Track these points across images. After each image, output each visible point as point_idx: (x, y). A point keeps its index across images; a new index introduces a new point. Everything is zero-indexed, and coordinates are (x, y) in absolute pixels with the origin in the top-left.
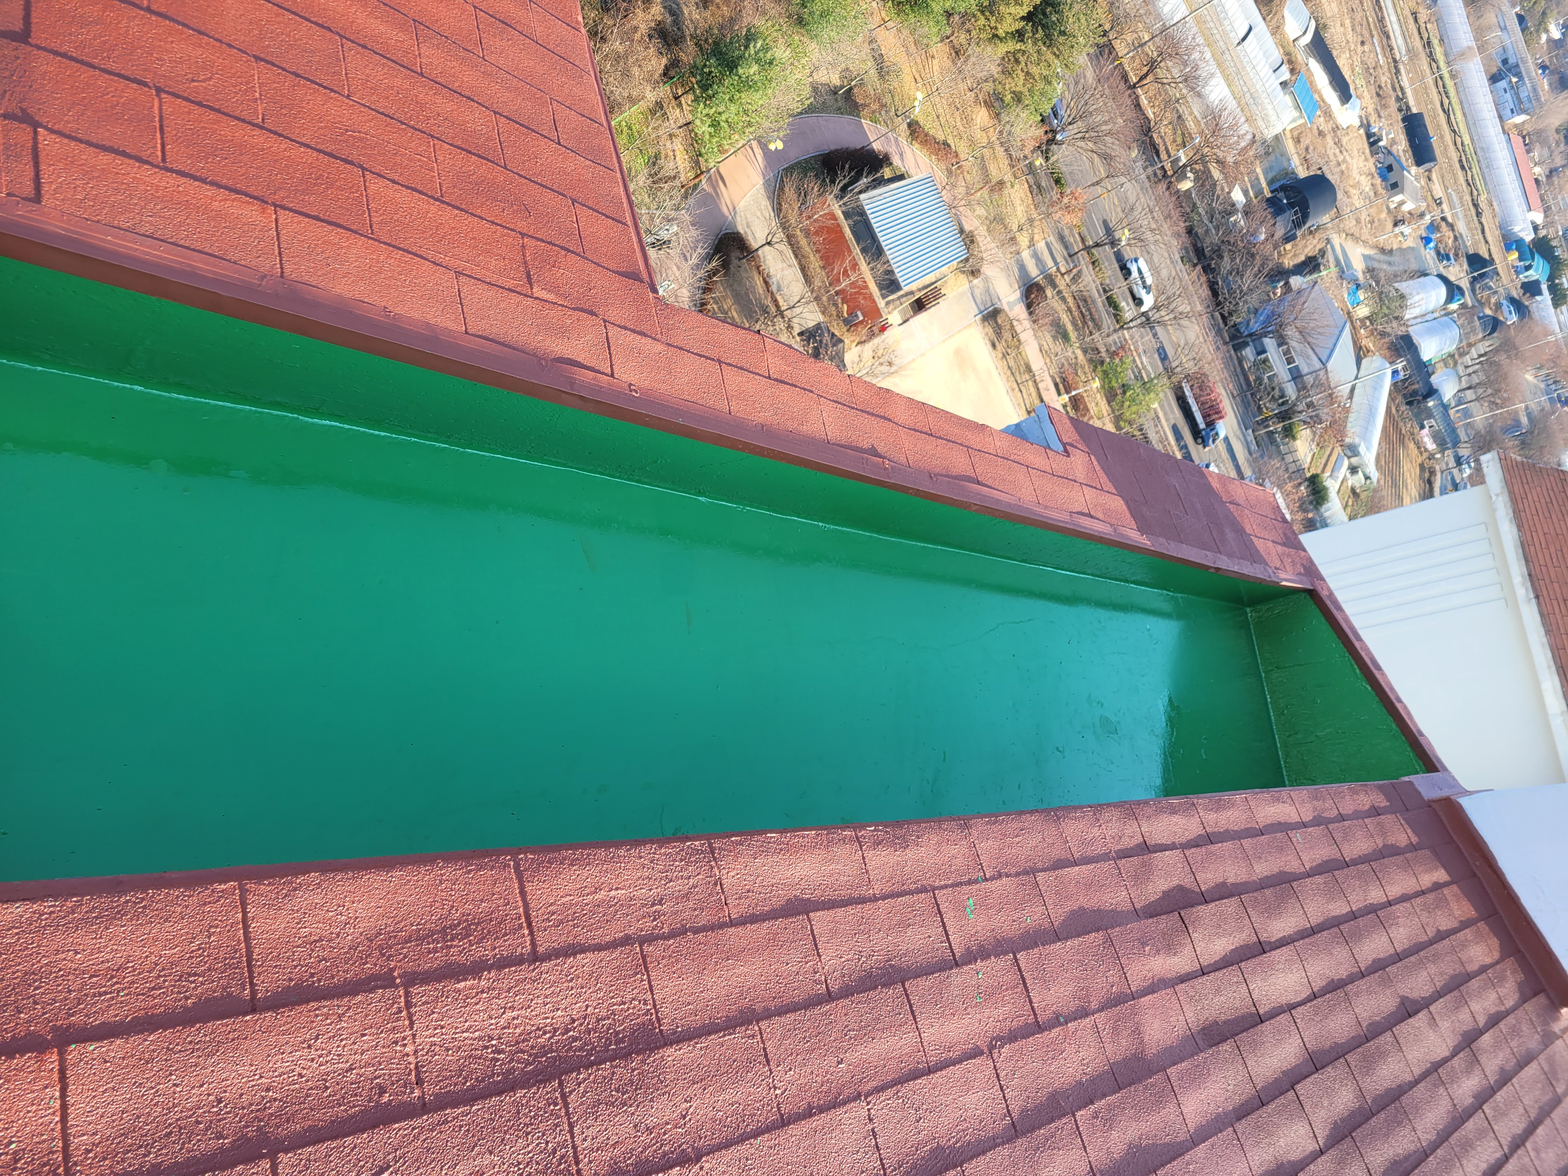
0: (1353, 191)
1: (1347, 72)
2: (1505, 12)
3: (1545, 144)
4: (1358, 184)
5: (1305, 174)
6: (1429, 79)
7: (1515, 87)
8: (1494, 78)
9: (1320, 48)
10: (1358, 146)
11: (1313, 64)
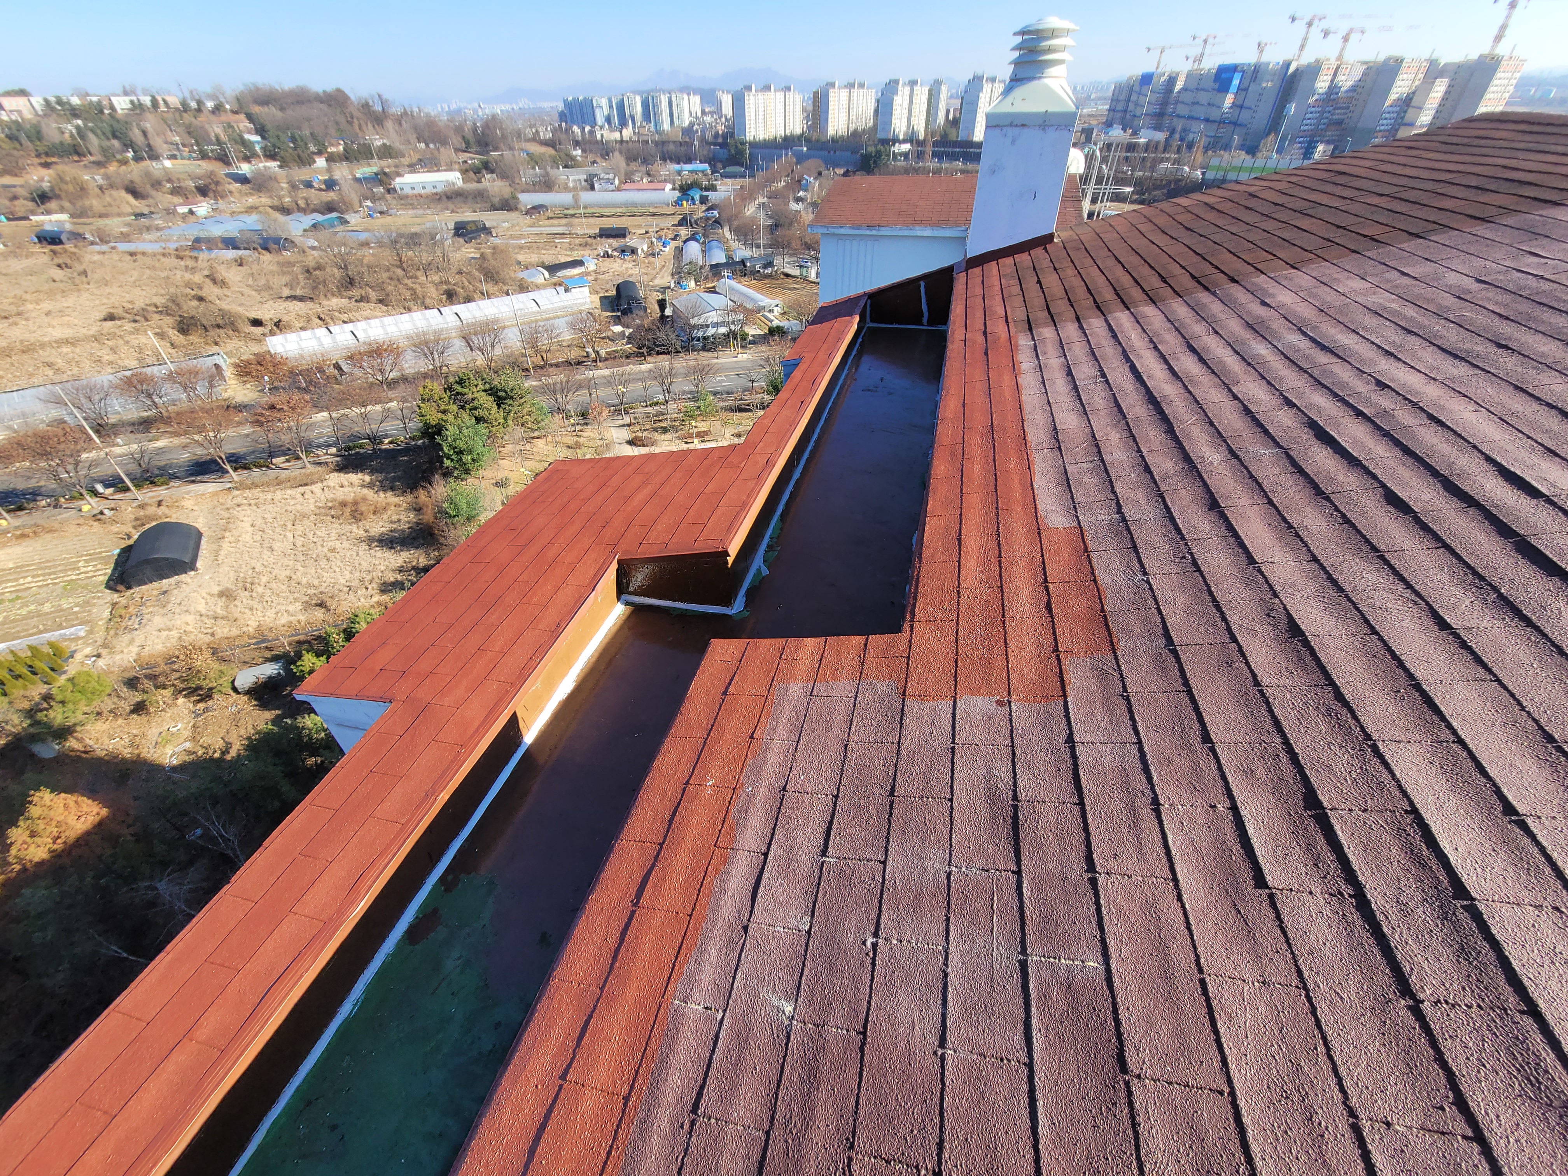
0: (630, 272)
1: (569, 259)
2: (561, 174)
3: (633, 173)
4: (627, 269)
5: (614, 293)
6: (584, 220)
7: (600, 179)
8: (592, 188)
9: (553, 269)
10: (607, 263)
11: (560, 274)
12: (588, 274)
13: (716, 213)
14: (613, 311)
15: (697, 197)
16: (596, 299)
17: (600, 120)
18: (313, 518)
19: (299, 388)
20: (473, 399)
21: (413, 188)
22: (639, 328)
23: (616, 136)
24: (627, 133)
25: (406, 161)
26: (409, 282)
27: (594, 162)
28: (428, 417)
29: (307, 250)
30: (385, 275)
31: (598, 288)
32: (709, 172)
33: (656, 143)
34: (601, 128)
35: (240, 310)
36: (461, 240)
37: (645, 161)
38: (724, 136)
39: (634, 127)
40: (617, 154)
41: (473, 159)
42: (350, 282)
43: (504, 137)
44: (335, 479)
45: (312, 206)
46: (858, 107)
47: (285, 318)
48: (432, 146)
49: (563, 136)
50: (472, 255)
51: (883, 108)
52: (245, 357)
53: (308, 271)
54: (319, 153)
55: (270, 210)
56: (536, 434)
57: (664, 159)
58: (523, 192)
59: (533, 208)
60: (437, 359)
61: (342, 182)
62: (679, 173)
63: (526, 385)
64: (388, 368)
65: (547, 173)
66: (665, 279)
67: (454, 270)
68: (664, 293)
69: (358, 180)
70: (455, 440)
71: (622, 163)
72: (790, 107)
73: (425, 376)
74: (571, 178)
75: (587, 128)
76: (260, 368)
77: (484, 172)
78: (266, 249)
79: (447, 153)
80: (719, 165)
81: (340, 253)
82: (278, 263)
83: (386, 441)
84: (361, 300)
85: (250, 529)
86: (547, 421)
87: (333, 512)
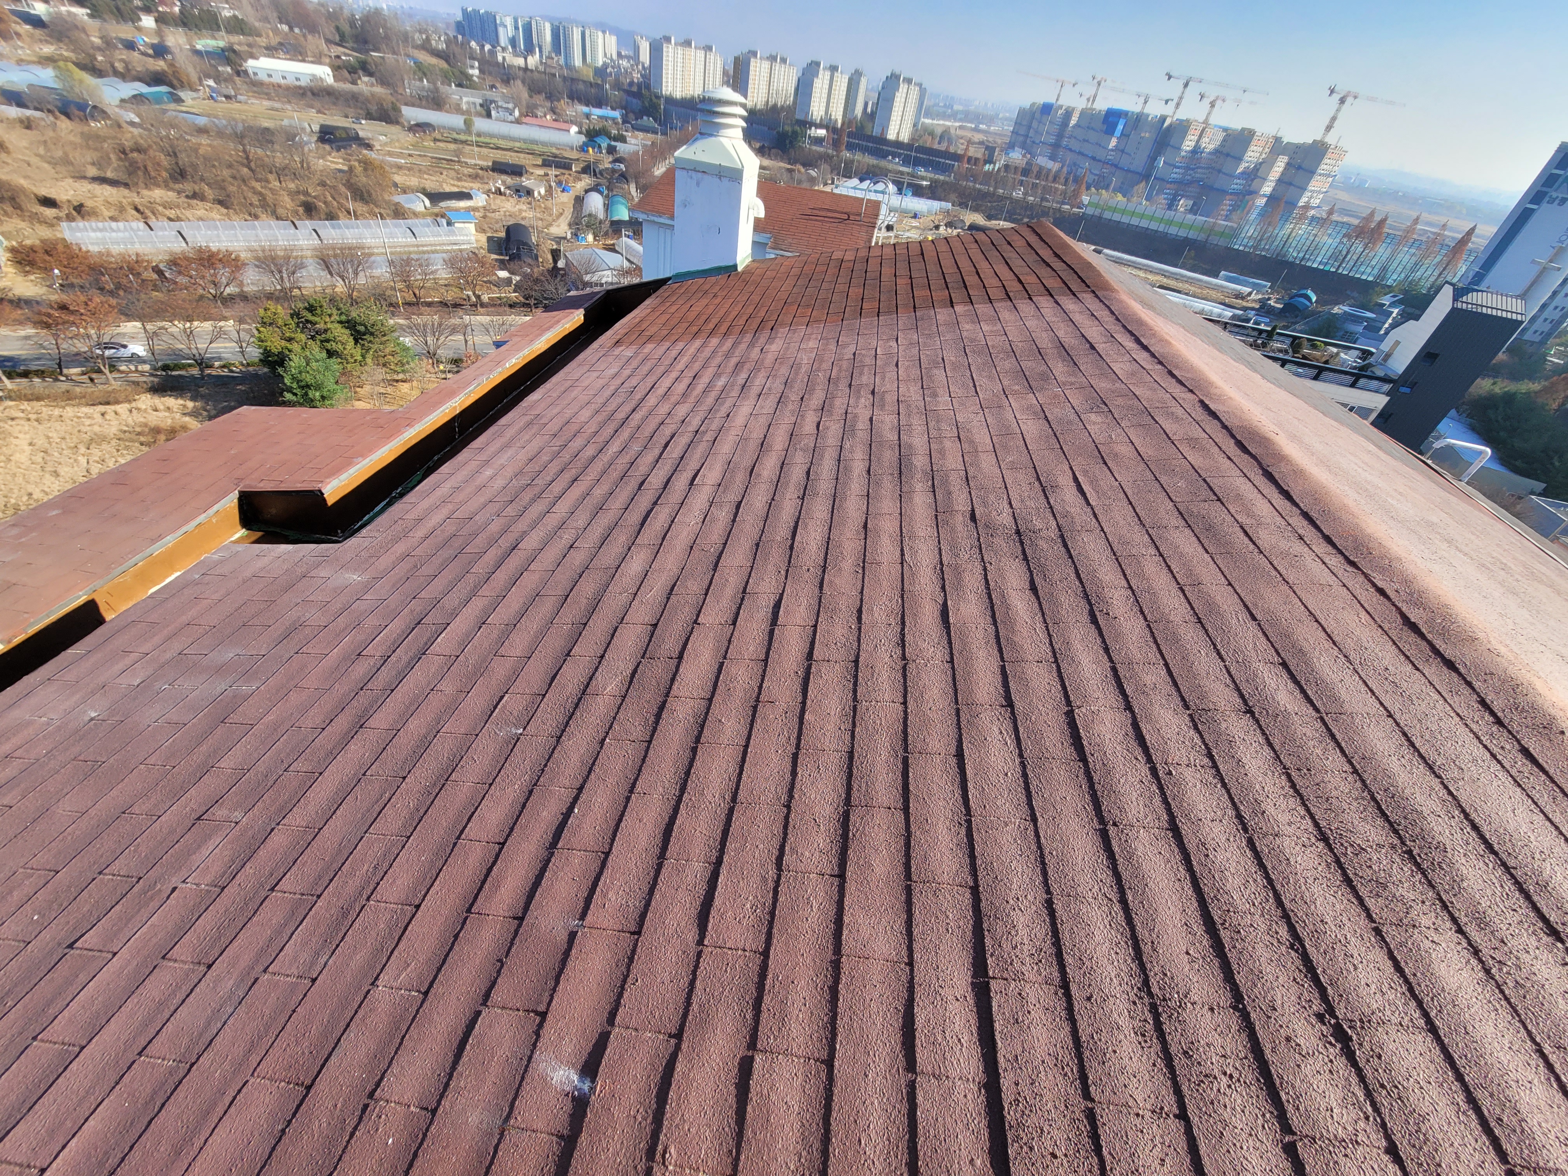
0: (524, 214)
1: (456, 190)
2: (453, 92)
3: (536, 106)
4: (520, 211)
5: (503, 234)
6: (476, 149)
7: (498, 107)
8: (489, 115)
9: (436, 197)
10: (499, 201)
11: (443, 204)
12: (475, 209)
13: (622, 166)
14: (501, 254)
15: (604, 145)
16: (483, 238)
17: (503, 41)
18: (114, 442)
19: (102, 289)
20: (326, 331)
21: (270, 76)
22: (525, 276)
23: (520, 61)
24: (533, 61)
25: (262, 41)
26: (257, 186)
27: (492, 87)
28: (269, 344)
29: (124, 125)
30: (226, 173)
31: (486, 227)
32: (620, 121)
33: (565, 79)
34: (504, 49)
35: (23, 182)
36: (327, 147)
37: (551, 97)
38: (639, 85)
39: (541, 56)
40: (519, 83)
41: (348, 56)
42: (179, 174)
43: (387, 37)
44: (146, 401)
45: (134, 73)
46: (778, 82)
47: (89, 203)
48: (297, 30)
49: (457, 50)
50: (340, 167)
51: (804, 87)
52: (28, 242)
53: (124, 152)
54: (147, 10)
55: (71, 66)
56: (401, 376)
57: (572, 97)
58: (406, 104)
59: (418, 125)
60: (286, 280)
61: (176, 51)
62: (588, 116)
63: (391, 322)
64: (224, 280)
65: (437, 90)
66: (561, 228)
67: (316, 180)
68: (558, 243)
69: (198, 53)
70: (300, 373)
71: (525, 95)
72: (711, 67)
73: (270, 296)
74: (465, 99)
75: (487, 47)
76: (47, 258)
77: (361, 73)
78: (68, 116)
79: (315, 43)
80: (631, 116)
81: (168, 137)
82: (82, 133)
83: (217, 364)
84: (195, 196)
85: (28, 449)
86: (412, 365)
87: (142, 439)
